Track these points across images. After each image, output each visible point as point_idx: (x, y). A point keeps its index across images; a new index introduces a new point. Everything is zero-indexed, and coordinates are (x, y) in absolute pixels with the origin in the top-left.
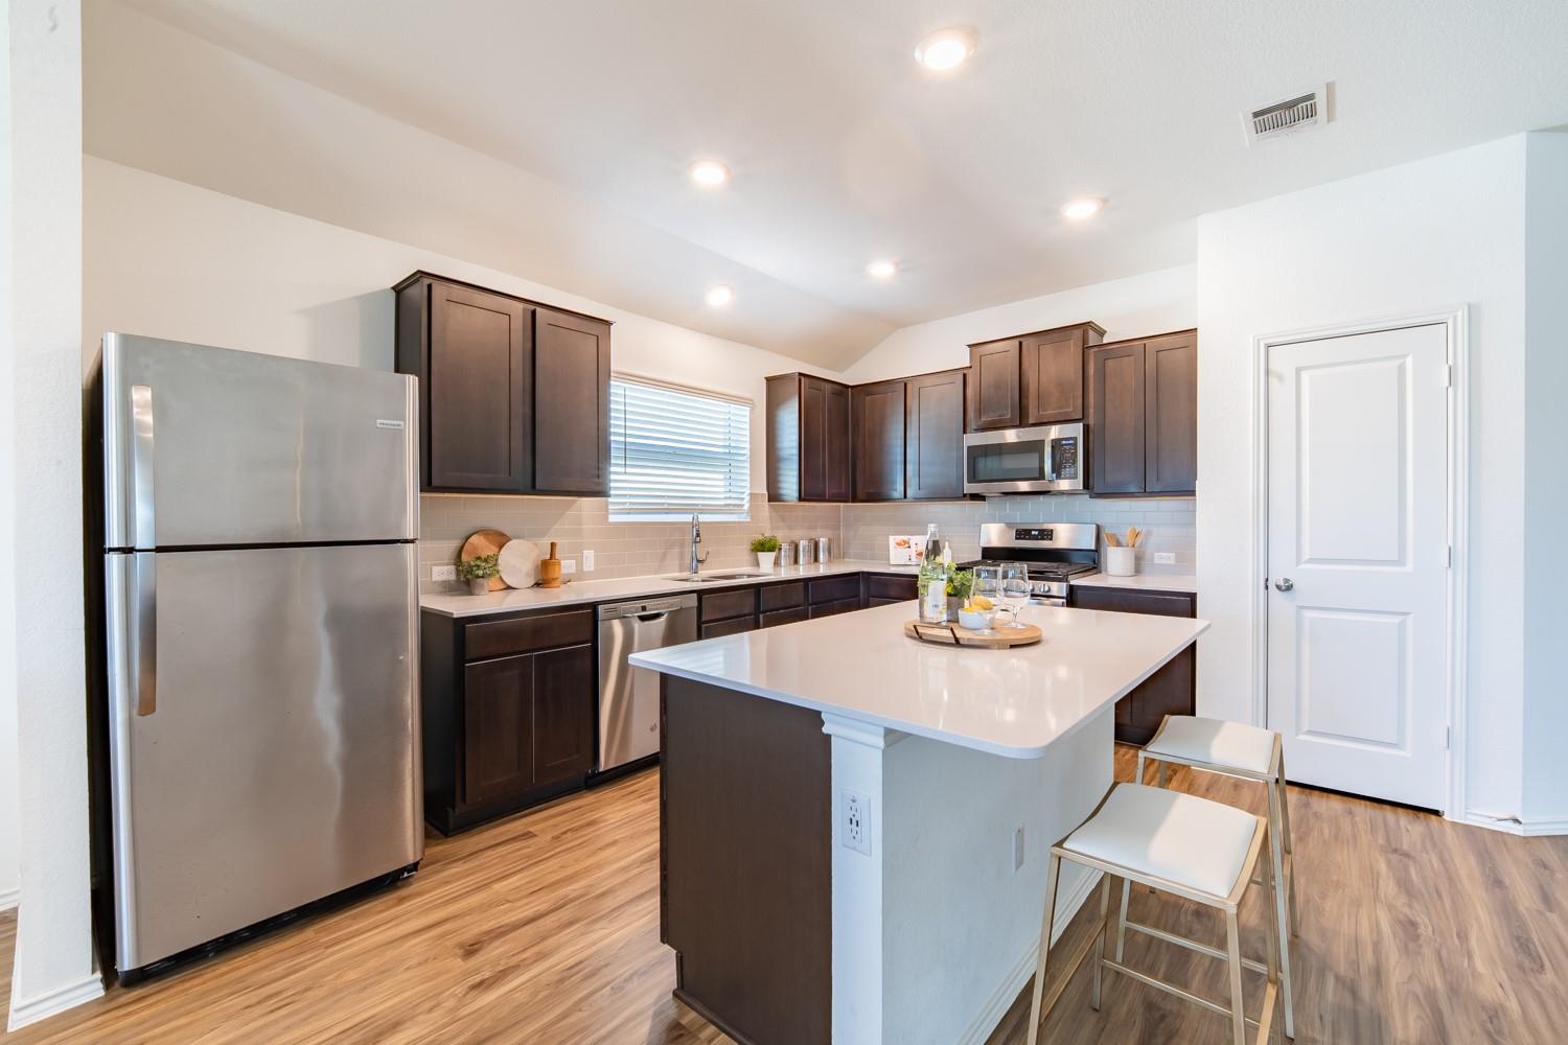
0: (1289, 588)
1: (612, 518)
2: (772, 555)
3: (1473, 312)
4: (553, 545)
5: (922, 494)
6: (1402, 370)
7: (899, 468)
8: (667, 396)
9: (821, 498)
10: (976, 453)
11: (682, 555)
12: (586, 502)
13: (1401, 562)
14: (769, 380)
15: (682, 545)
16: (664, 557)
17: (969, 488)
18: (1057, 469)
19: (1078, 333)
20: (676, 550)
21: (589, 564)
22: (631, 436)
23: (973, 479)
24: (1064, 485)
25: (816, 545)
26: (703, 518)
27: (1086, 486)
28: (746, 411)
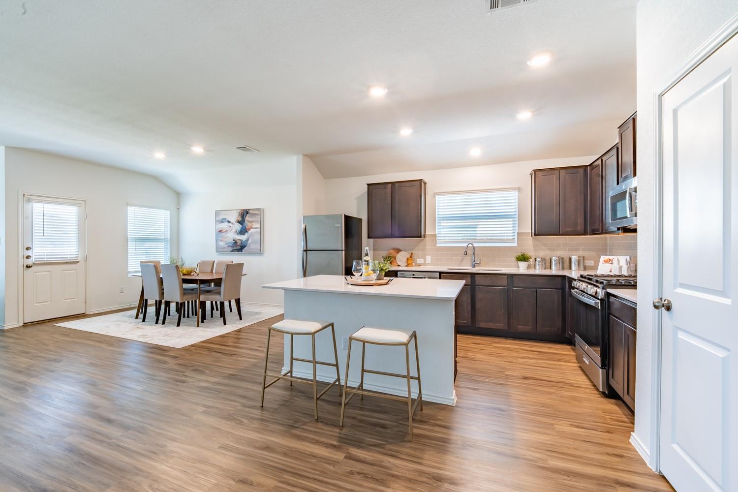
4: (412, 253)
8: (466, 196)
22: (446, 215)
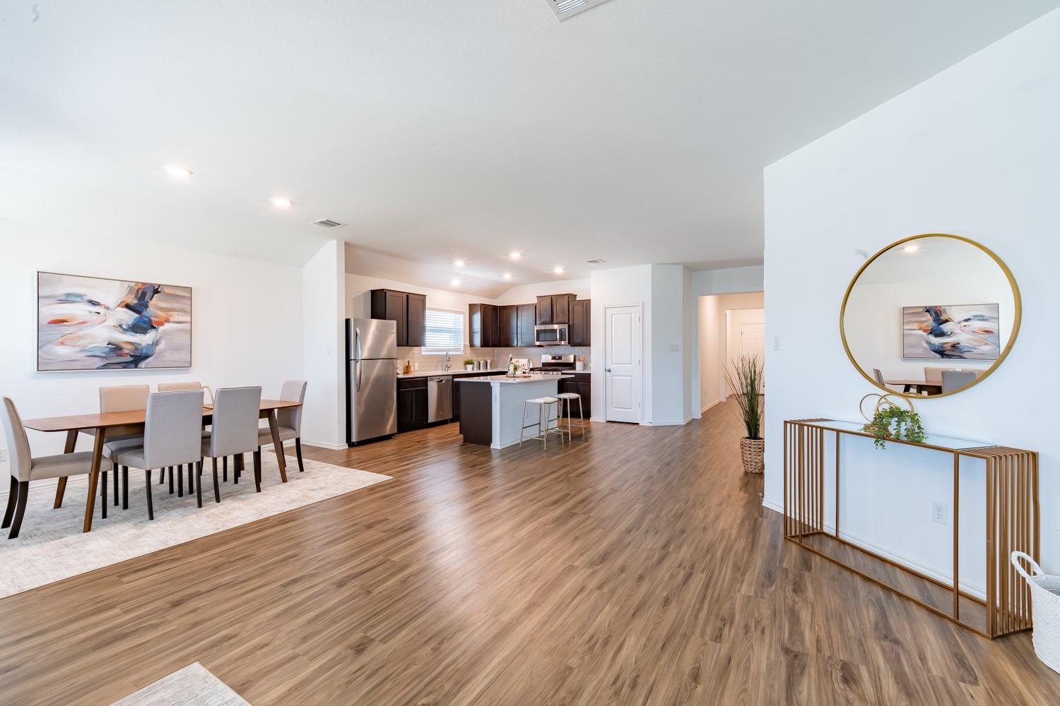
0: (609, 371)
1: (423, 353)
2: (472, 365)
3: (643, 303)
5: (523, 345)
6: (631, 317)
7: (515, 335)
10: (538, 332)
11: (442, 366)
13: (631, 364)
14: (470, 305)
15: (443, 362)
16: (437, 366)
17: (538, 343)
19: (567, 297)
20: (440, 364)
21: (417, 368)
23: (538, 340)
24: (563, 343)
25: (487, 362)
26: (450, 353)
27: (569, 343)
28: (462, 316)
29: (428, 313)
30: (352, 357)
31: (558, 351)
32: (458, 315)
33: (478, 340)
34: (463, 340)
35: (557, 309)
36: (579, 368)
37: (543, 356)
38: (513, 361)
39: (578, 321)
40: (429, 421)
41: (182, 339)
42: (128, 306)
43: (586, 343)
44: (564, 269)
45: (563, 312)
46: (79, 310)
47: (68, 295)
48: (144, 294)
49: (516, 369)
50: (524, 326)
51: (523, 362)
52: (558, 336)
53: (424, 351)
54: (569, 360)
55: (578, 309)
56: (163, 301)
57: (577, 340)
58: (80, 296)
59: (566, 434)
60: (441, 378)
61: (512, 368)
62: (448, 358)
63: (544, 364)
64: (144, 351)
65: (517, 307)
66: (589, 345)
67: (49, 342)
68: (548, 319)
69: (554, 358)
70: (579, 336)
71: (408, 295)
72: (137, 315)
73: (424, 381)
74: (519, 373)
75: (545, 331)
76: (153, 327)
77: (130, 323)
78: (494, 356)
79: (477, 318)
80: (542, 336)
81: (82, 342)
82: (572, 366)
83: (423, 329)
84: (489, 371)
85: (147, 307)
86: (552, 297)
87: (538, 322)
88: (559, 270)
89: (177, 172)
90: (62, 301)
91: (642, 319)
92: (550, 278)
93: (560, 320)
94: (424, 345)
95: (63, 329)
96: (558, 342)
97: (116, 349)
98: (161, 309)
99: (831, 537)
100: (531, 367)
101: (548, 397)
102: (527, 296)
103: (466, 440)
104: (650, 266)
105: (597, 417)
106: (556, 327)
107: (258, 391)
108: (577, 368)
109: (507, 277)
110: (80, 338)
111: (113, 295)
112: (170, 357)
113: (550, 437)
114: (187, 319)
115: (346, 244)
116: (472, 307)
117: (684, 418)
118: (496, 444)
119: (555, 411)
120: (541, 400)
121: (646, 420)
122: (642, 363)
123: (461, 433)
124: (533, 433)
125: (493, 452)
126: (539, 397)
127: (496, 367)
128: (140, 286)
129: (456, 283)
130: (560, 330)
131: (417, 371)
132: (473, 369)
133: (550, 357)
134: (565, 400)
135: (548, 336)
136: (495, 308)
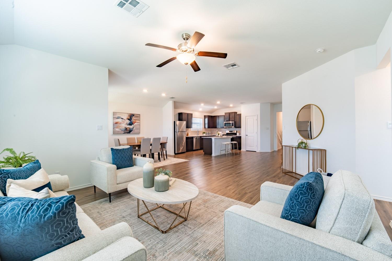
0: (247, 135)
1: (192, 130)
3: (257, 115)
5: (220, 127)
7: (218, 125)
9: (210, 128)
10: (225, 124)
12: (190, 129)
13: (253, 133)
14: (204, 116)
17: (225, 127)
18: (232, 126)
21: (190, 134)
23: (225, 126)
24: (233, 127)
26: (199, 130)
27: (235, 127)
28: (202, 119)
29: (193, 118)
30: (176, 131)
31: (231, 129)
32: (201, 119)
33: (207, 126)
34: (202, 126)
35: (231, 117)
36: (238, 135)
37: (227, 131)
38: (218, 132)
39: (237, 120)
40: (194, 149)
41: (138, 127)
42: (128, 119)
43: (240, 127)
44: (233, 105)
45: (233, 118)
46: (119, 120)
47: (118, 117)
48: (131, 116)
49: (218, 134)
50: (221, 122)
51: (220, 133)
52: (231, 125)
53: (191, 129)
54: (235, 132)
55: (238, 117)
56: (135, 118)
57: (237, 126)
58: (120, 117)
59: (233, 153)
60: (197, 137)
61: (217, 134)
62: (198, 132)
63: (227, 133)
64: (131, 130)
65: (219, 116)
66: (241, 128)
67: (115, 128)
68: (228, 120)
69: (230, 132)
70: (238, 125)
71: (188, 114)
72: (130, 121)
73: (192, 138)
74: (219, 136)
75: (227, 123)
76: (133, 124)
77: (129, 123)
78: (211, 131)
79: (207, 120)
80: (226, 125)
81: (120, 128)
82: (236, 134)
83: (192, 123)
84: (210, 135)
85: (132, 119)
86: (229, 113)
87: (225, 121)
88: (231, 105)
89: (145, 91)
90: (117, 119)
91: (257, 120)
92: (228, 107)
93: (232, 120)
94: (192, 128)
95: (117, 125)
96: (231, 127)
97: (126, 129)
98: (134, 120)
99: (294, 173)
100: (223, 134)
101: (228, 142)
102: (222, 113)
103: (205, 154)
104: (259, 104)
105: (243, 149)
106: (231, 122)
107: (160, 138)
108: (237, 135)
109: (216, 107)
110: (120, 126)
111: (126, 117)
112: (136, 131)
113: (228, 154)
114: (139, 122)
115: (174, 102)
116: (205, 117)
117: (271, 150)
118: (213, 155)
119: (230, 147)
120: (226, 143)
121: (258, 150)
122: (257, 133)
123: (203, 152)
124: (223, 152)
125: (212, 157)
126: (225, 142)
127: (212, 134)
128: (130, 114)
129: (201, 109)
130: (232, 123)
131: (190, 135)
132: (205, 135)
133: (229, 131)
134: (233, 143)
135: (228, 125)
136: (212, 116)
